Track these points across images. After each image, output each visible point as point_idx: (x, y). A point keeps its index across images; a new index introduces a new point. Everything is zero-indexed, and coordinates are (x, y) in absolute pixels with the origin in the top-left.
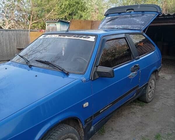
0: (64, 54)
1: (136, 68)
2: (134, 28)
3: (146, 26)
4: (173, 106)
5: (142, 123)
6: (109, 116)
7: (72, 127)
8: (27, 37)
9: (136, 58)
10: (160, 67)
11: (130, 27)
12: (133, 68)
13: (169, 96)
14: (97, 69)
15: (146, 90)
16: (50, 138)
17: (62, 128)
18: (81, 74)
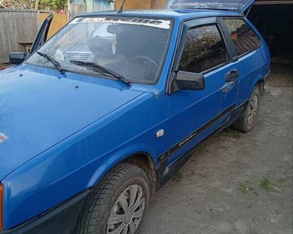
0: (116, 52)
1: (234, 75)
2: (229, 8)
3: (248, 4)
4: (285, 137)
5: (238, 163)
6: (191, 152)
7: (139, 169)
8: (35, 22)
9: (234, 58)
10: (266, 75)
11: (220, 6)
12: (229, 76)
13: (278, 121)
14: (176, 76)
15: (245, 112)
16: (107, 183)
17: (125, 169)
18: (150, 84)
